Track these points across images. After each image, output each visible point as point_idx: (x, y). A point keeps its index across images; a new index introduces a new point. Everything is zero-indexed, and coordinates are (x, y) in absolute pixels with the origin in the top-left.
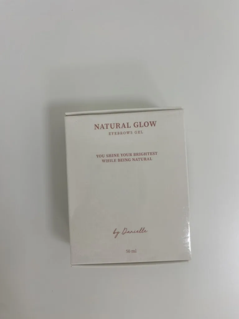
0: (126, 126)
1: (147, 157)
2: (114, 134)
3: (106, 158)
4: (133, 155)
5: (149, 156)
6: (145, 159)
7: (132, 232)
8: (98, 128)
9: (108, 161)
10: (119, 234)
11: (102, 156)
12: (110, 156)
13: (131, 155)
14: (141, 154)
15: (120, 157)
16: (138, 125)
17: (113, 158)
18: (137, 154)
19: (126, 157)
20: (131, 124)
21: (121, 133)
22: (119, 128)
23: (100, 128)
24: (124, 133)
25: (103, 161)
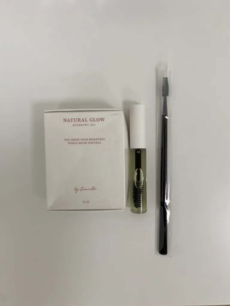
0: (85, 120)
1: (98, 141)
2: (76, 125)
3: (70, 141)
4: (88, 140)
5: (99, 141)
6: (97, 143)
7: (86, 189)
8: (66, 121)
9: (72, 143)
10: (78, 191)
11: (68, 140)
12: (74, 140)
13: (87, 140)
14: (94, 139)
15: (80, 141)
16: (92, 120)
17: (75, 142)
18: (92, 139)
19: (84, 141)
20: (88, 119)
21: (81, 125)
22: (80, 121)
23: (67, 121)
24: (83, 125)
25: (69, 143)
